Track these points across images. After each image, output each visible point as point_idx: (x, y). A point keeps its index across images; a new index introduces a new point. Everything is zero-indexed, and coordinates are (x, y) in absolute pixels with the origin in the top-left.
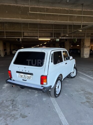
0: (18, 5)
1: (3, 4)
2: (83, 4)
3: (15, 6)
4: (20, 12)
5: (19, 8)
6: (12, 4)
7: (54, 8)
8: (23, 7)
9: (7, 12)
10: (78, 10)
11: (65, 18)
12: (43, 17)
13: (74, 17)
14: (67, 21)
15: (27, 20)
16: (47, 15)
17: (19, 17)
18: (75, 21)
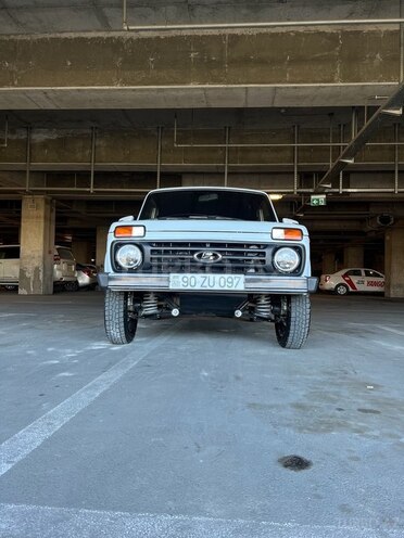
0: (112, 34)
1: (58, 35)
3: (102, 38)
4: (120, 59)
5: (115, 45)
6: (90, 31)
8: (131, 39)
9: (69, 64)
11: (320, 67)
12: (215, 72)
13: (367, 61)
14: (332, 81)
15: (148, 90)
16: (232, 62)
17: (114, 79)
18: (375, 79)
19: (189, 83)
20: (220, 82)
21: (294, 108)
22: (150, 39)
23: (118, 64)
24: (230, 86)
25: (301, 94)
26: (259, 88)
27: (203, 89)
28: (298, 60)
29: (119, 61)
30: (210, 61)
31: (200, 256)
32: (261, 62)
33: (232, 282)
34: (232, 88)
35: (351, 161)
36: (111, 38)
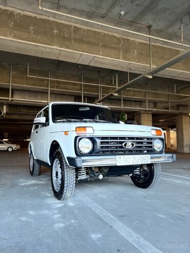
0: (7, 8)
2: (151, 26)
5: (11, 15)
7: (90, 28)
8: (19, 14)
10: (138, 42)
11: (114, 51)
12: (67, 43)
13: (131, 53)
14: (118, 58)
15: (29, 44)
16: (75, 40)
17: (8, 34)
18: (134, 61)
19: (53, 45)
20: (69, 48)
21: (97, 67)
22: (31, 17)
23: (11, 26)
24: (74, 51)
25: (104, 61)
26: (87, 55)
27: (60, 50)
28: (105, 46)
29: (11, 24)
30: (64, 37)
31: (125, 145)
32: (89, 43)
33: (146, 160)
34: (74, 53)
35: (116, 94)
36: (7, 10)
